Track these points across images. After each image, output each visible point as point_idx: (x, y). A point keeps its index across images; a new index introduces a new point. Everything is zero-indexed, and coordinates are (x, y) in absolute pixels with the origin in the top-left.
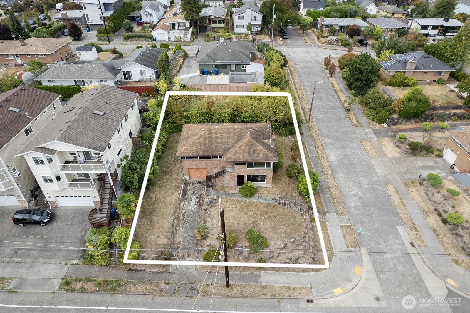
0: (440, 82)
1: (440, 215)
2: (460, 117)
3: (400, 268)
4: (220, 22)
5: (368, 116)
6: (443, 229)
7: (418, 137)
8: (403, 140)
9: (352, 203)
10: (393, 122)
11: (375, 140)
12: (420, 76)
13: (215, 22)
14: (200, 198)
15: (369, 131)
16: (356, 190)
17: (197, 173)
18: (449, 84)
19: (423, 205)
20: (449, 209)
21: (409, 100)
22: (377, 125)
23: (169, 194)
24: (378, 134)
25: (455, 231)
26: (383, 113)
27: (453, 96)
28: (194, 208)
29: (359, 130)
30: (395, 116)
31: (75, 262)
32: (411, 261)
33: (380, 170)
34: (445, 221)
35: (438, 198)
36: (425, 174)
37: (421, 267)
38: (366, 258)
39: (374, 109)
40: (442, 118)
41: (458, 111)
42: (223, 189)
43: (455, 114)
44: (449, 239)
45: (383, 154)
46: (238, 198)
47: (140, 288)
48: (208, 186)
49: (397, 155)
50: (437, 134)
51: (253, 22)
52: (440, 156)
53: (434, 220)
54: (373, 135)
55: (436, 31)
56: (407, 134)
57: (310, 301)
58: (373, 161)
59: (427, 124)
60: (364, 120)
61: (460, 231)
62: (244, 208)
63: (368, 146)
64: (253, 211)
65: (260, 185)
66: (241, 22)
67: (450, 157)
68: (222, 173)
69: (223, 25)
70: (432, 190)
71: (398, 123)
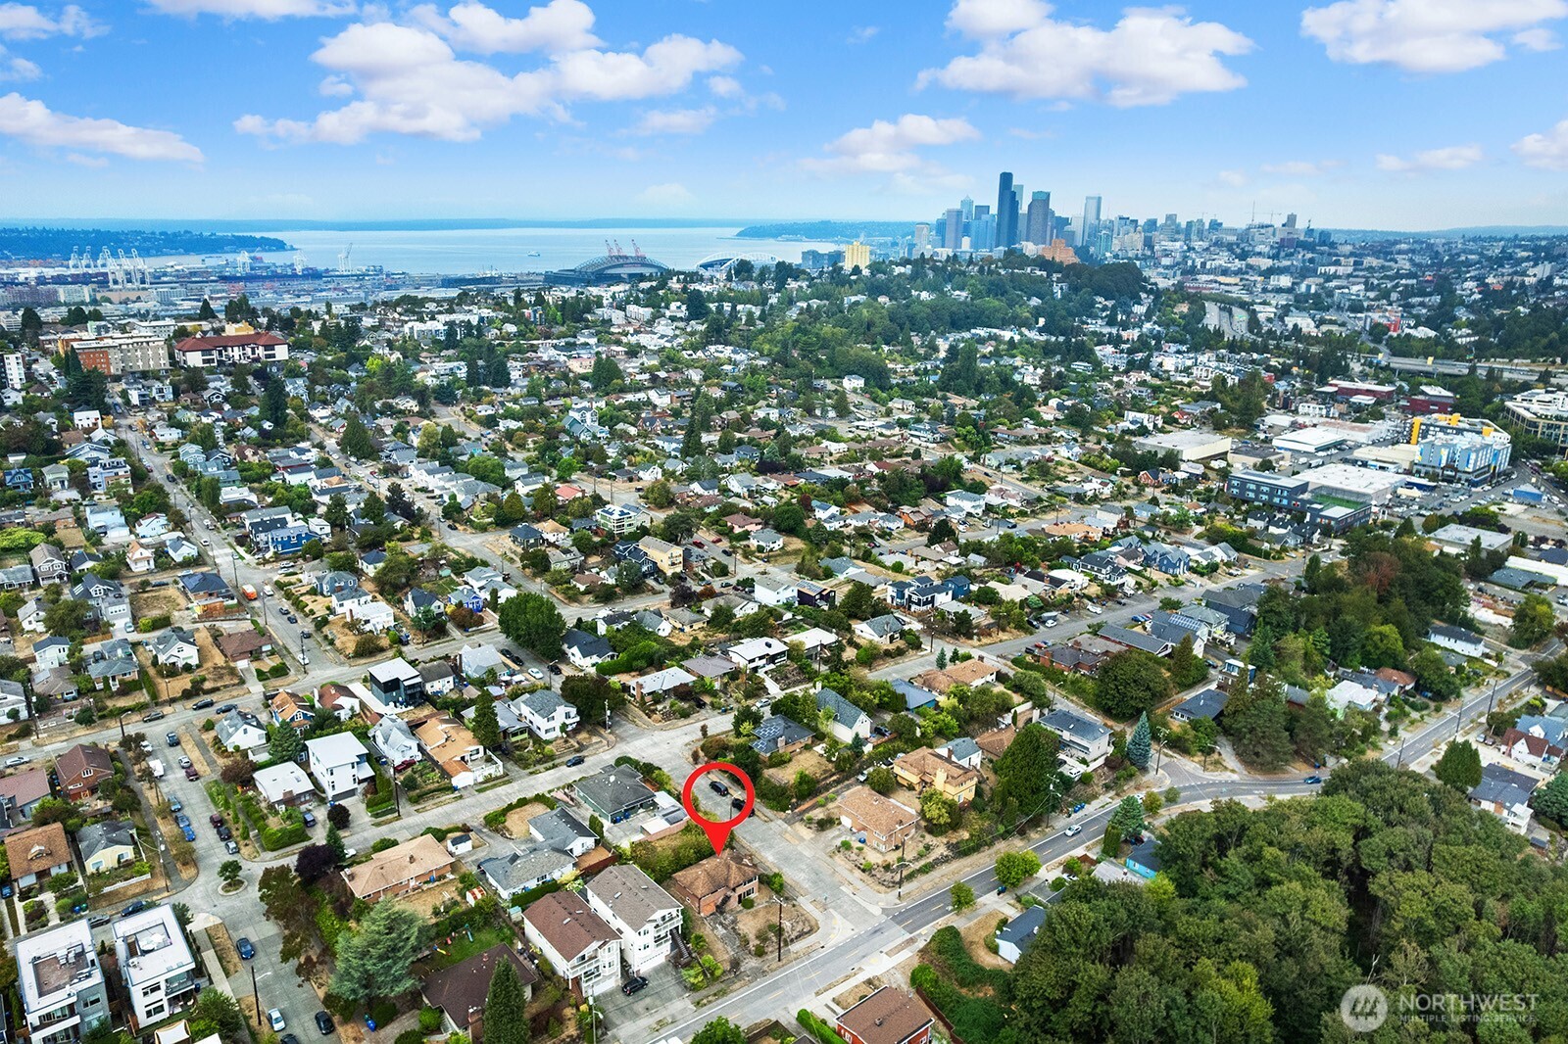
0: (807, 748)
1: (859, 867)
2: (838, 782)
3: (855, 909)
4: (522, 733)
5: (772, 808)
6: (865, 876)
7: (818, 814)
8: (810, 820)
9: (807, 885)
10: (794, 807)
11: (789, 828)
12: (791, 749)
13: (515, 734)
14: (721, 924)
15: (780, 822)
18: (816, 747)
19: (847, 865)
20: (863, 861)
21: (800, 783)
22: (782, 814)
24: (788, 821)
25: (872, 873)
26: (785, 802)
27: (824, 761)
28: (725, 931)
29: (772, 824)
30: (793, 800)
31: (689, 993)
32: (858, 904)
33: (807, 853)
34: (864, 871)
35: (853, 856)
36: (838, 842)
37: (864, 904)
38: (834, 913)
39: (774, 798)
40: (827, 788)
41: (835, 777)
42: (732, 910)
43: (834, 781)
44: (870, 880)
45: (802, 839)
46: (745, 911)
47: (737, 985)
48: (722, 913)
49: (813, 836)
50: (831, 805)
51: (568, 722)
52: (840, 823)
53: (858, 873)
54: (786, 825)
55: (764, 661)
56: (811, 814)
57: (822, 948)
58: (800, 848)
59: (820, 799)
60: (771, 813)
61: (874, 872)
62: (755, 915)
63: (787, 836)
64: (761, 914)
65: (752, 896)
66: (551, 724)
67: (846, 821)
68: (727, 899)
69: (526, 735)
70: (848, 853)
71: (798, 806)
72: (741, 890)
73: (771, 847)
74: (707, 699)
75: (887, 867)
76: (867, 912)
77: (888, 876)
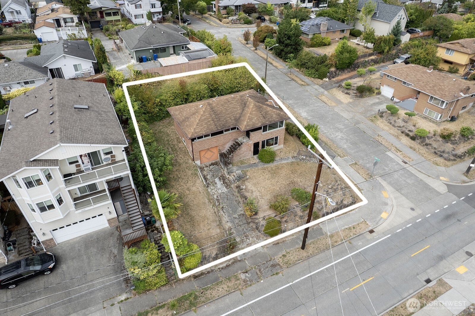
1: (407, 135)
2: (376, 62)
3: (409, 181)
5: (310, 75)
6: (416, 145)
7: (358, 82)
8: (348, 87)
9: (344, 146)
10: (332, 76)
11: (326, 92)
12: (331, 36)
13: (109, 14)
14: (223, 178)
15: (316, 87)
16: (339, 135)
17: (208, 155)
18: (352, 39)
19: (392, 131)
20: (413, 128)
22: (320, 81)
23: (190, 184)
24: (326, 87)
25: (424, 142)
26: (323, 69)
28: (225, 190)
29: (308, 88)
30: (333, 69)
31: (123, 297)
32: (412, 175)
33: (345, 115)
34: (413, 138)
35: (400, 123)
37: (421, 176)
38: (384, 183)
39: (313, 68)
40: (365, 64)
41: (373, 57)
42: (242, 162)
43: (372, 60)
44: (423, 150)
45: (339, 102)
46: (261, 165)
47: (222, 289)
48: (226, 164)
49: (351, 100)
52: (379, 93)
53: (405, 140)
54: (322, 90)
55: (311, 4)
56: (350, 81)
57: (372, 232)
58: (336, 110)
59: (362, 70)
60: (307, 79)
61: (427, 141)
62: (275, 173)
63: (324, 98)
64: (284, 172)
65: (274, 148)
66: (139, 11)
67: (387, 92)
68: (236, 146)
69: (118, 17)
70: (393, 119)
71: (336, 75)
72: (258, 137)
73: (305, 105)
74: (267, 18)
75: (446, 137)
76: (426, 187)
77: (449, 147)
